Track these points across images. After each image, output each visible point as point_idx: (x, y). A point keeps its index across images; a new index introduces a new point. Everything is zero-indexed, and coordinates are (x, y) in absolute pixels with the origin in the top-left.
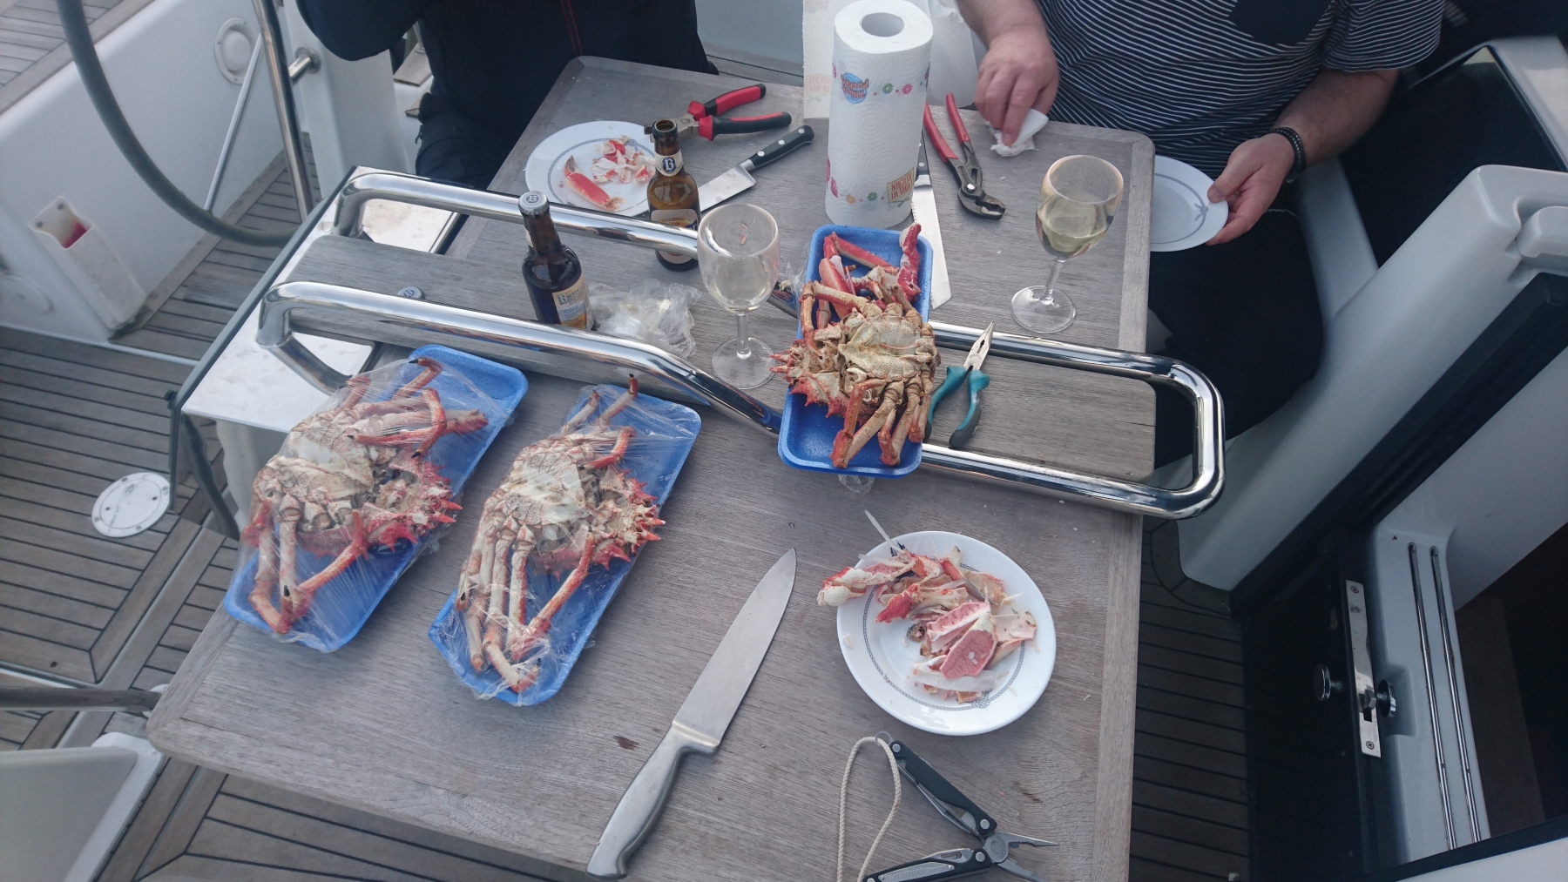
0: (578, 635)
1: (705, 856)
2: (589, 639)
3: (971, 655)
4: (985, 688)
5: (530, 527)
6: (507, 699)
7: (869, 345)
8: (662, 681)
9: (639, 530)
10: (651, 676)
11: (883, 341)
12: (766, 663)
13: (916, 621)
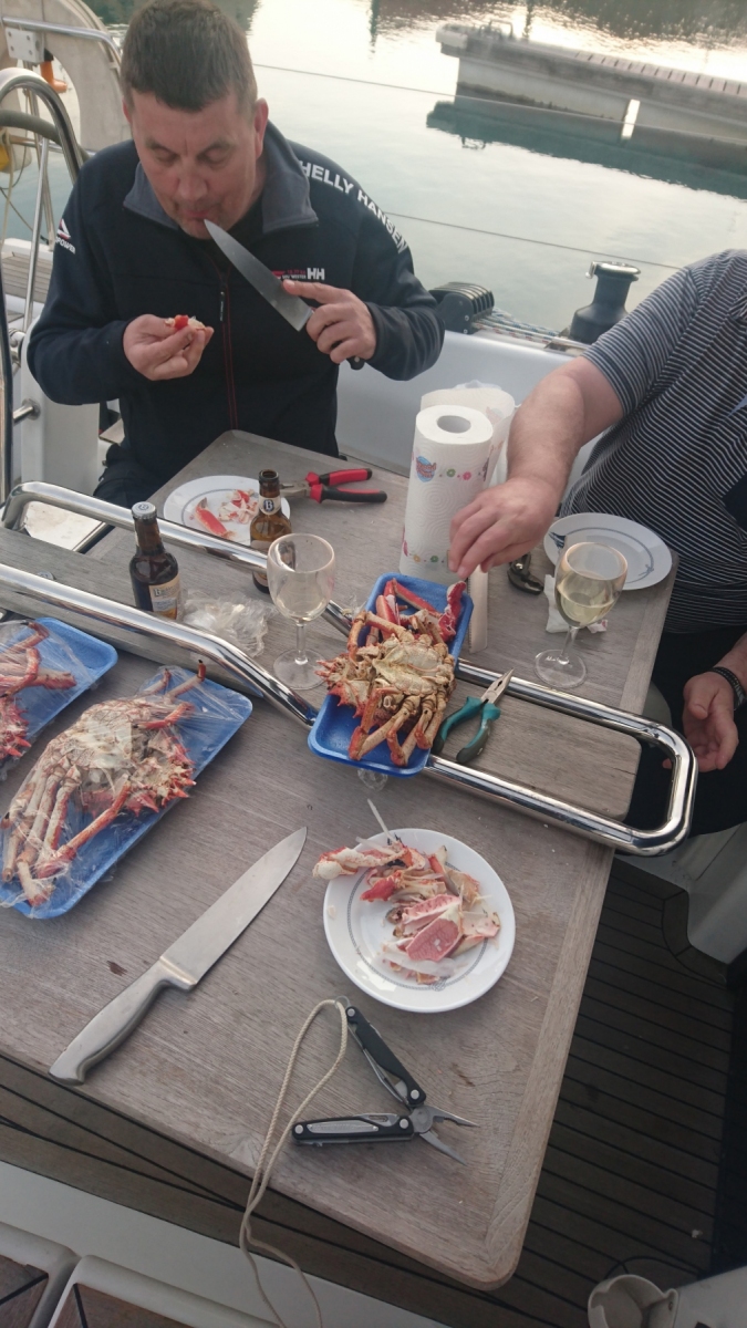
0: (98, 868)
1: (159, 1080)
2: (107, 874)
3: (437, 942)
4: (444, 974)
5: (79, 767)
6: (23, 911)
7: (398, 663)
8: (162, 921)
9: (172, 787)
10: (154, 915)
11: (410, 662)
12: (257, 921)
13: (396, 905)
